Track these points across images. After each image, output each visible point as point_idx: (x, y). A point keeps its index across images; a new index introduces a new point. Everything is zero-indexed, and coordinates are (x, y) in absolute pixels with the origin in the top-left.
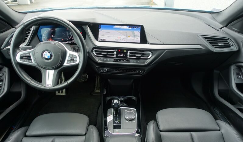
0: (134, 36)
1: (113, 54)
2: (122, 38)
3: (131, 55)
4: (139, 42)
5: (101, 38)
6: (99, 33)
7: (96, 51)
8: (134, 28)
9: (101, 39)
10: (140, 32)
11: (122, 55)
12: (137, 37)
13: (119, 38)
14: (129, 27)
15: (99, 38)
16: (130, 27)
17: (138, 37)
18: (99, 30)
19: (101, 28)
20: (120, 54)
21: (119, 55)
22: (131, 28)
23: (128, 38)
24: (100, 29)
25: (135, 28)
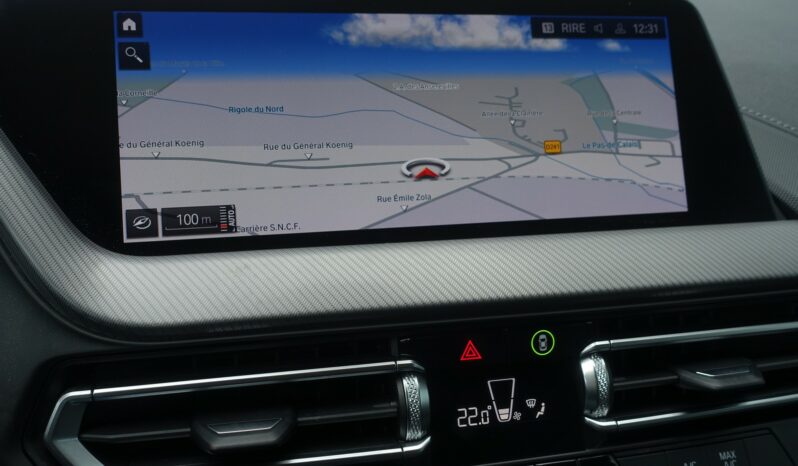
0: (612, 134)
1: (386, 409)
2: (461, 174)
3: (624, 383)
4: (680, 204)
5: (157, 203)
6: (129, 125)
7: (93, 421)
8: (590, 34)
9: (170, 215)
10: (669, 80)
11: (504, 415)
12: (649, 147)
13: (427, 175)
14: (537, 33)
15: (127, 205)
16: (547, 27)
17: (663, 148)
18: (126, 84)
19: (144, 51)
20: (483, 402)
21: (468, 418)
22: (557, 34)
23: (546, 166)
24: (129, 64)
25: (610, 34)
